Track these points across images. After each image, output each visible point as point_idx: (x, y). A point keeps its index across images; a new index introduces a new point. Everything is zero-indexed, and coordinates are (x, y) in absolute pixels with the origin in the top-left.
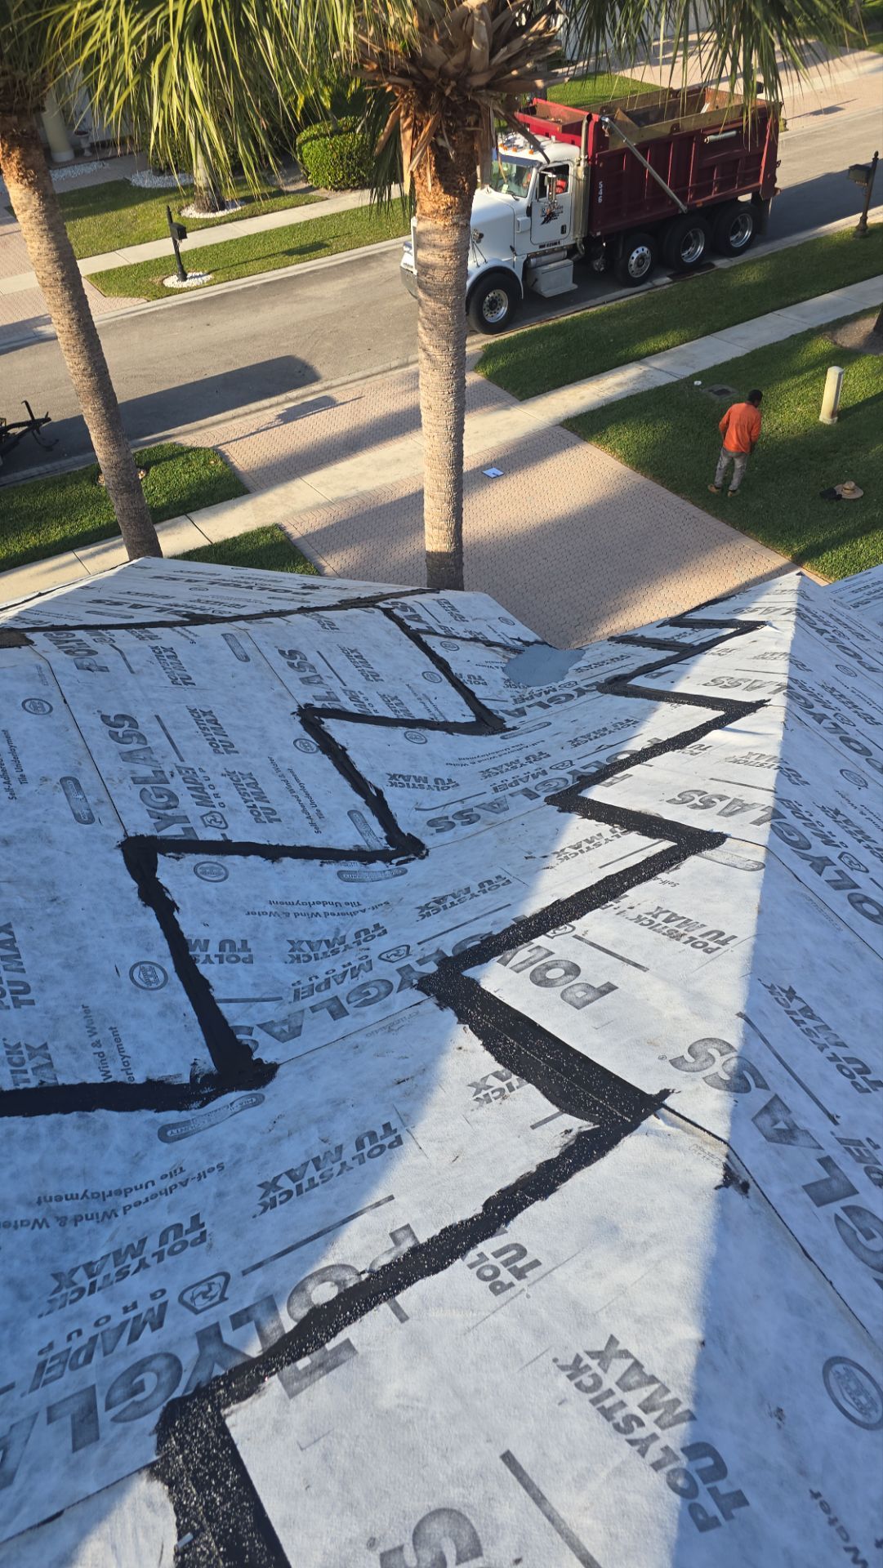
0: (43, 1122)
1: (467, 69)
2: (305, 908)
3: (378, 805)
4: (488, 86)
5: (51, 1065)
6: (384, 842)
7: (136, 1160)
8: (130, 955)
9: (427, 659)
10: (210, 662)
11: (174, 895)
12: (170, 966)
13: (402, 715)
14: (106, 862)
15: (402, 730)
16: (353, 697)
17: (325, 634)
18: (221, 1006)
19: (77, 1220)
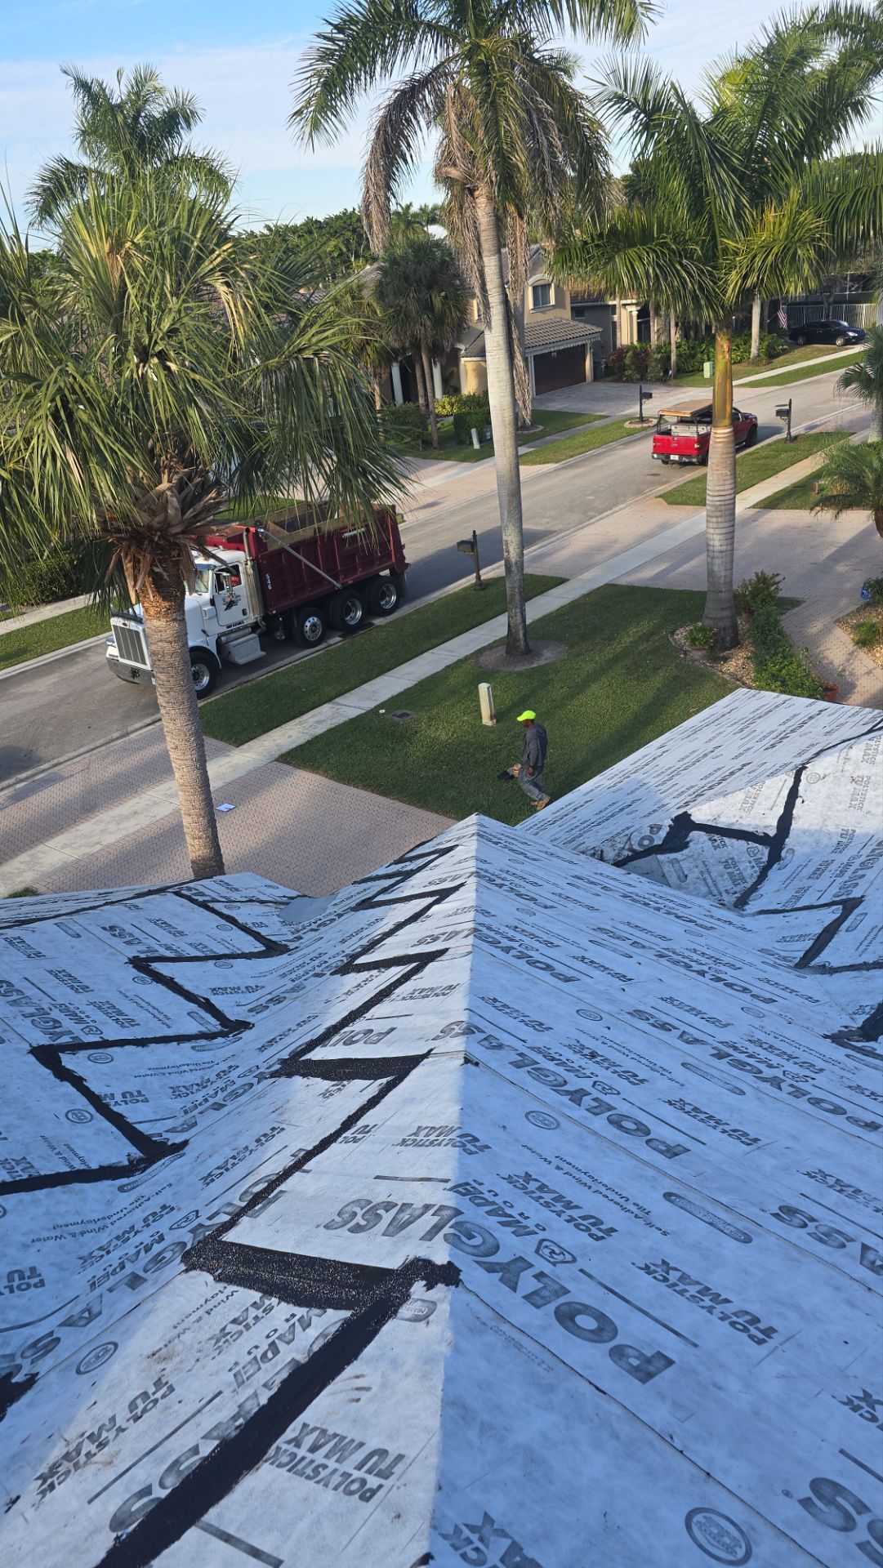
0: (40, 1194)
1: (167, 524)
2: (176, 1070)
3: (208, 1006)
4: (183, 532)
5: (32, 1167)
6: (219, 1027)
7: (109, 1203)
8: (62, 1108)
9: (218, 918)
10: (52, 941)
11: (80, 1072)
12: (92, 1110)
13: (208, 953)
14: (24, 1062)
15: (211, 963)
16: (168, 948)
17: (134, 913)
18: (136, 1126)
19: (82, 1234)
